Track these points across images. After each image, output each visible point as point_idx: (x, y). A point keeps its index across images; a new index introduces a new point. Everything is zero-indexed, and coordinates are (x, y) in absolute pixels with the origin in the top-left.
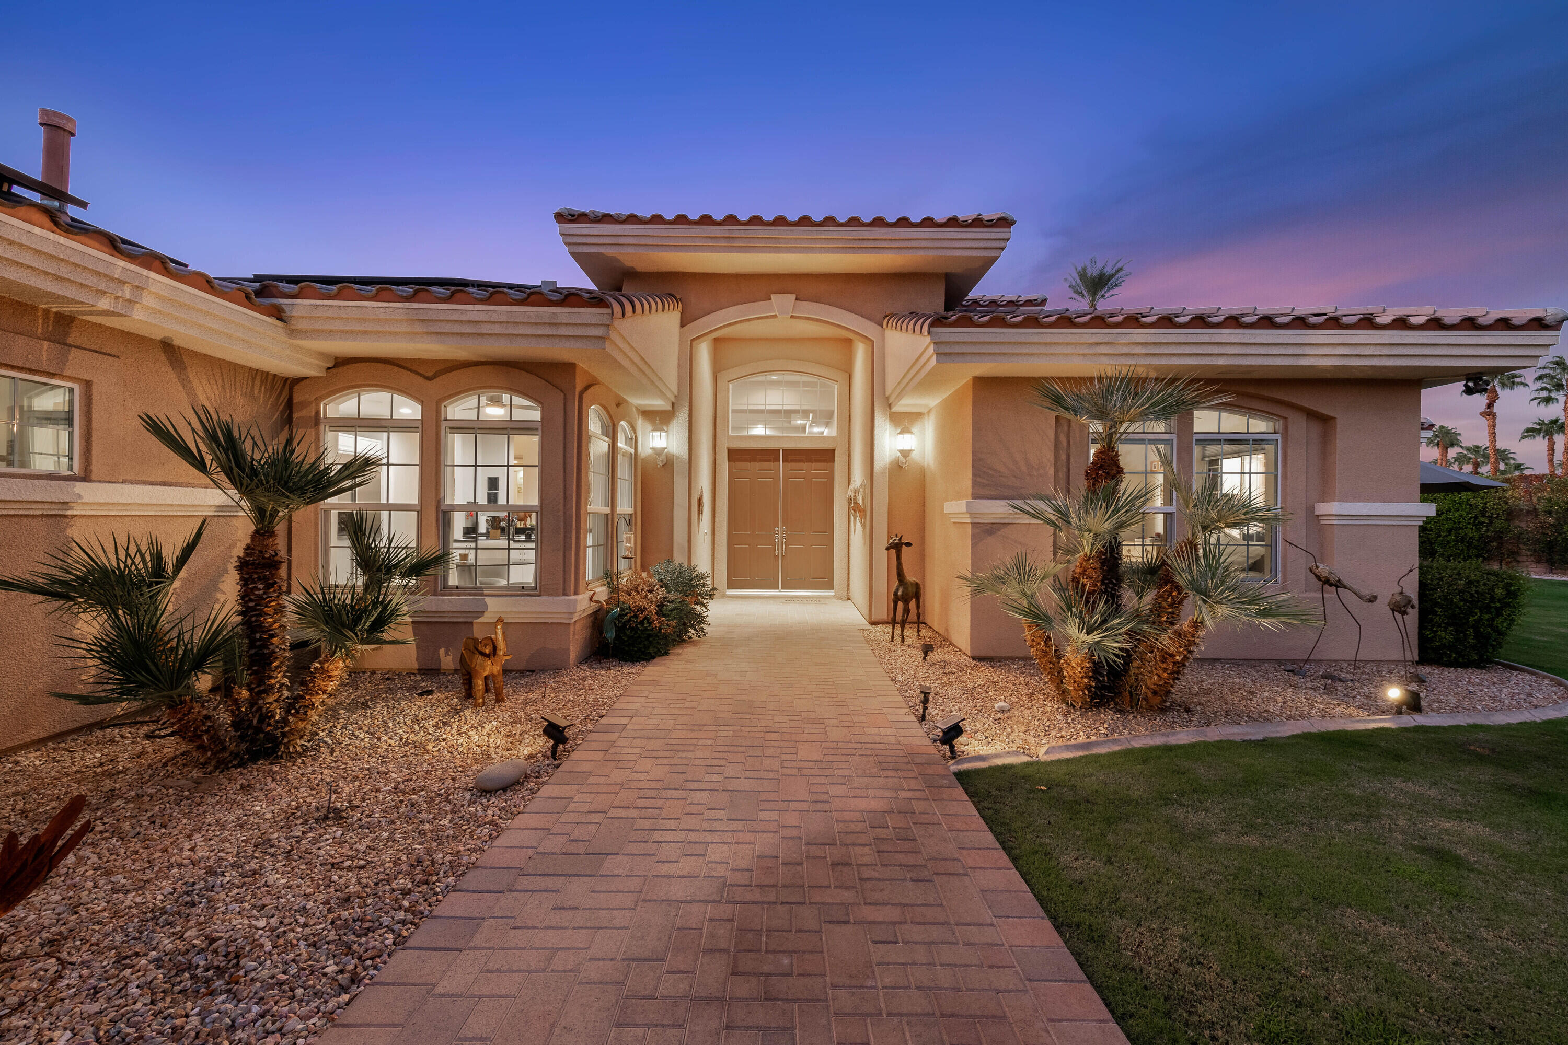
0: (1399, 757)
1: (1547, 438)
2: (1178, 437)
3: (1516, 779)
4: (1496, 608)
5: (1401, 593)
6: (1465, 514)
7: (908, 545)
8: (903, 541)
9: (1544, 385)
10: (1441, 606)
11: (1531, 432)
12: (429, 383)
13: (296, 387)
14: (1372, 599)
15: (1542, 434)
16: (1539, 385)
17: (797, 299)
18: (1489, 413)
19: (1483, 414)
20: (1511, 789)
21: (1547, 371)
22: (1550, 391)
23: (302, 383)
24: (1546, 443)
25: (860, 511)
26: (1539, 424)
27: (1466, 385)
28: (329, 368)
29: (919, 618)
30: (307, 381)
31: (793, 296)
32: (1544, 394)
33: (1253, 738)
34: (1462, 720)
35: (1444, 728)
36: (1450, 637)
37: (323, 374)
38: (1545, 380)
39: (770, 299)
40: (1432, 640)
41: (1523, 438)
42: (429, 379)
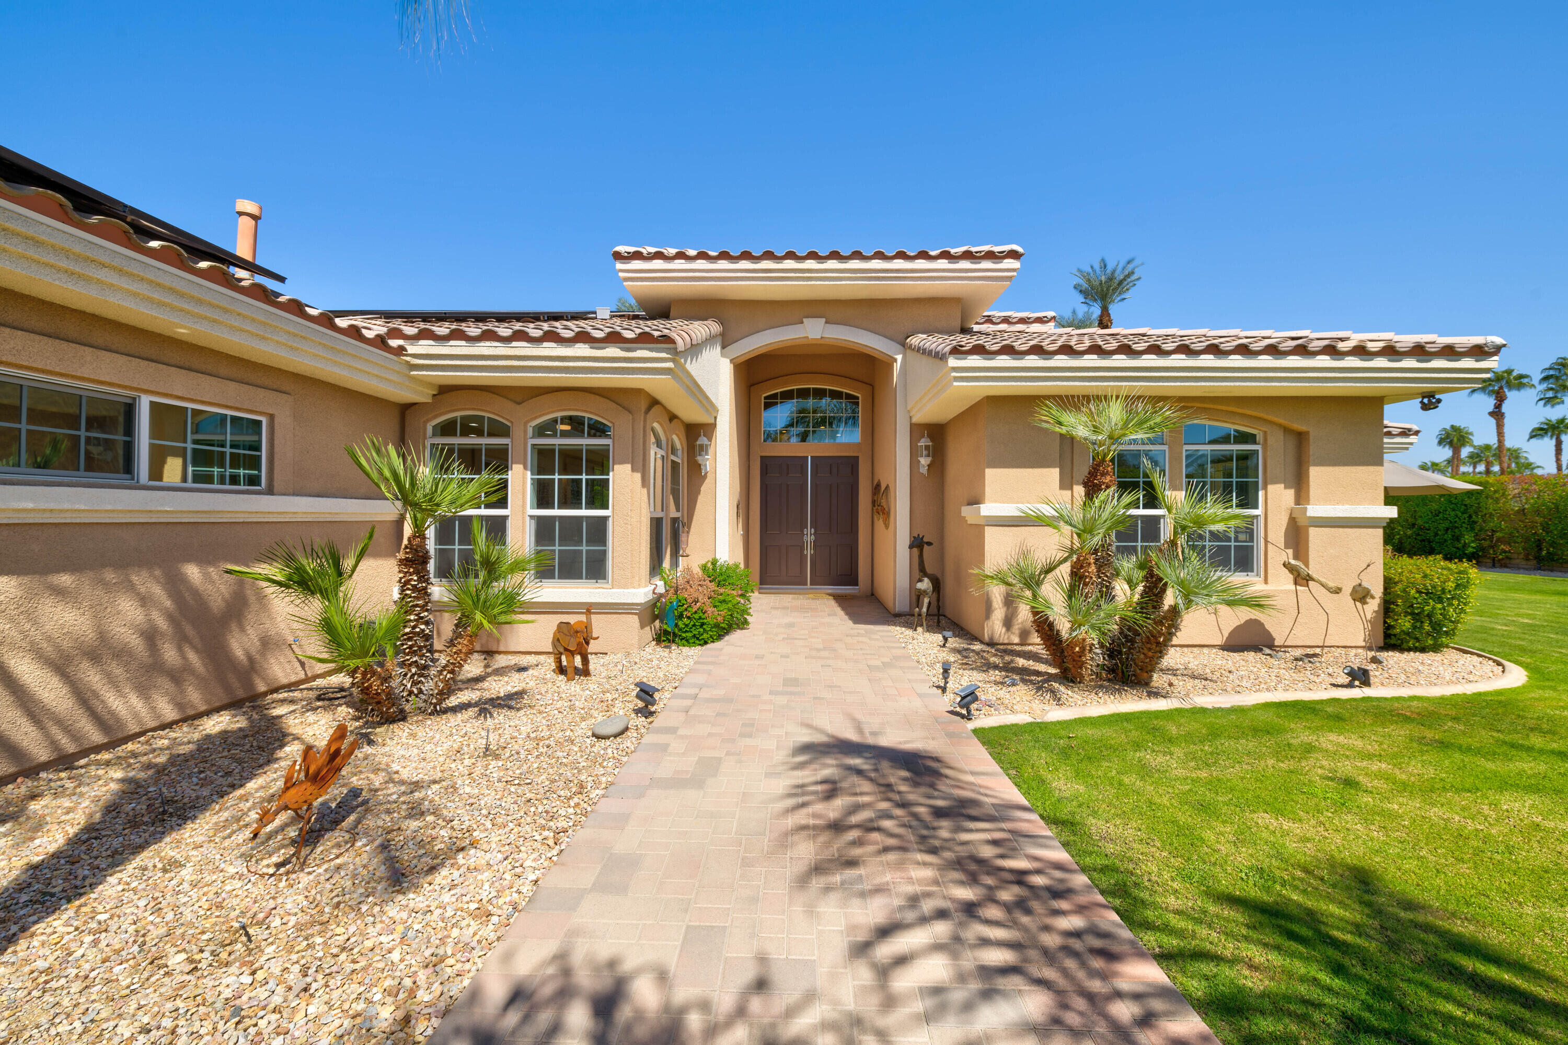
0: (1338, 718)
1: (1555, 437)
2: (1170, 448)
3: (1429, 734)
4: (1448, 599)
5: (1360, 585)
6: (1460, 514)
7: (929, 544)
8: (925, 540)
9: (1550, 386)
10: (1402, 598)
11: (1538, 433)
12: (518, 406)
13: (408, 412)
14: (1338, 591)
15: (1549, 434)
16: (1544, 386)
17: (826, 322)
18: (1497, 414)
19: (1491, 414)
20: (1421, 740)
21: (1552, 372)
22: (1557, 392)
23: (413, 408)
24: (1554, 442)
25: (883, 513)
26: (1547, 424)
27: (1422, 402)
28: (434, 395)
29: (939, 611)
30: (417, 406)
31: (824, 320)
32: (1550, 394)
33: (1223, 706)
34: (1405, 692)
35: (1386, 699)
36: (1408, 625)
37: (430, 401)
38: (1551, 381)
39: (802, 323)
40: (1393, 627)
41: (1532, 437)
42: (519, 403)
